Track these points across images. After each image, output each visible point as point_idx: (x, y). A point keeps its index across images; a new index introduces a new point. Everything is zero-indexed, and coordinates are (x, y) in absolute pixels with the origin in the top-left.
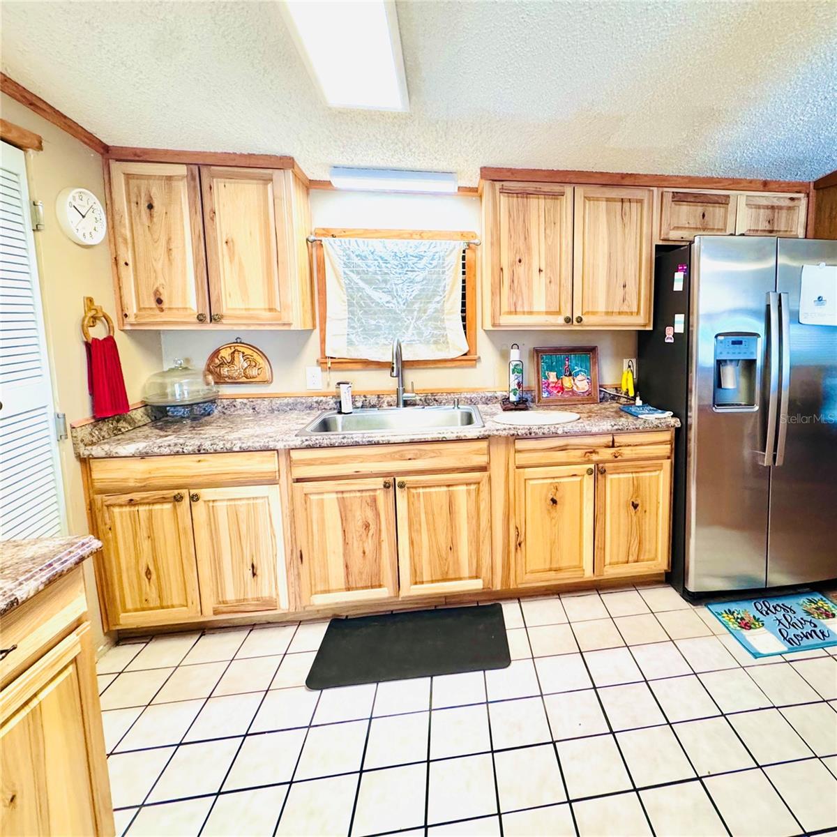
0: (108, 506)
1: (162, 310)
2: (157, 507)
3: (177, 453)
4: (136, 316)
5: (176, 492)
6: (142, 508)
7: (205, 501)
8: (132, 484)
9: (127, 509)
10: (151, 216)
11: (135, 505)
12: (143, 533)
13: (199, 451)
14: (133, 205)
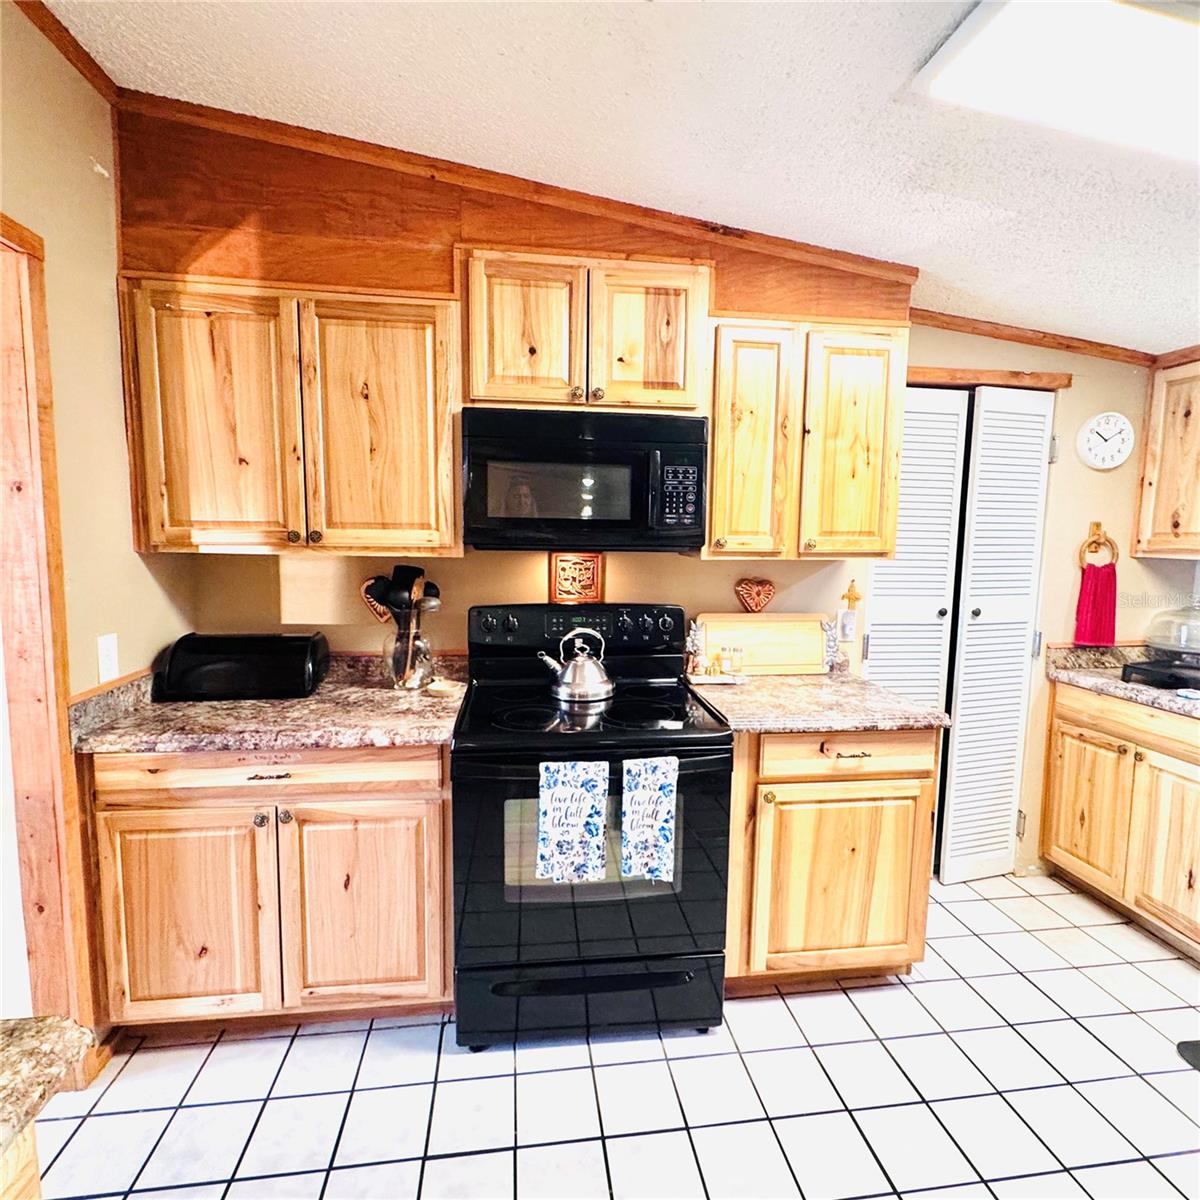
0: (1063, 734)
1: (1177, 535)
2: (1102, 752)
3: (1130, 699)
4: (1149, 542)
5: (1123, 742)
6: (1090, 748)
7: (1151, 766)
8: (1085, 718)
9: (1076, 742)
10: (1186, 424)
11: (1084, 741)
12: (1085, 774)
13: (1153, 703)
14: (1170, 415)
